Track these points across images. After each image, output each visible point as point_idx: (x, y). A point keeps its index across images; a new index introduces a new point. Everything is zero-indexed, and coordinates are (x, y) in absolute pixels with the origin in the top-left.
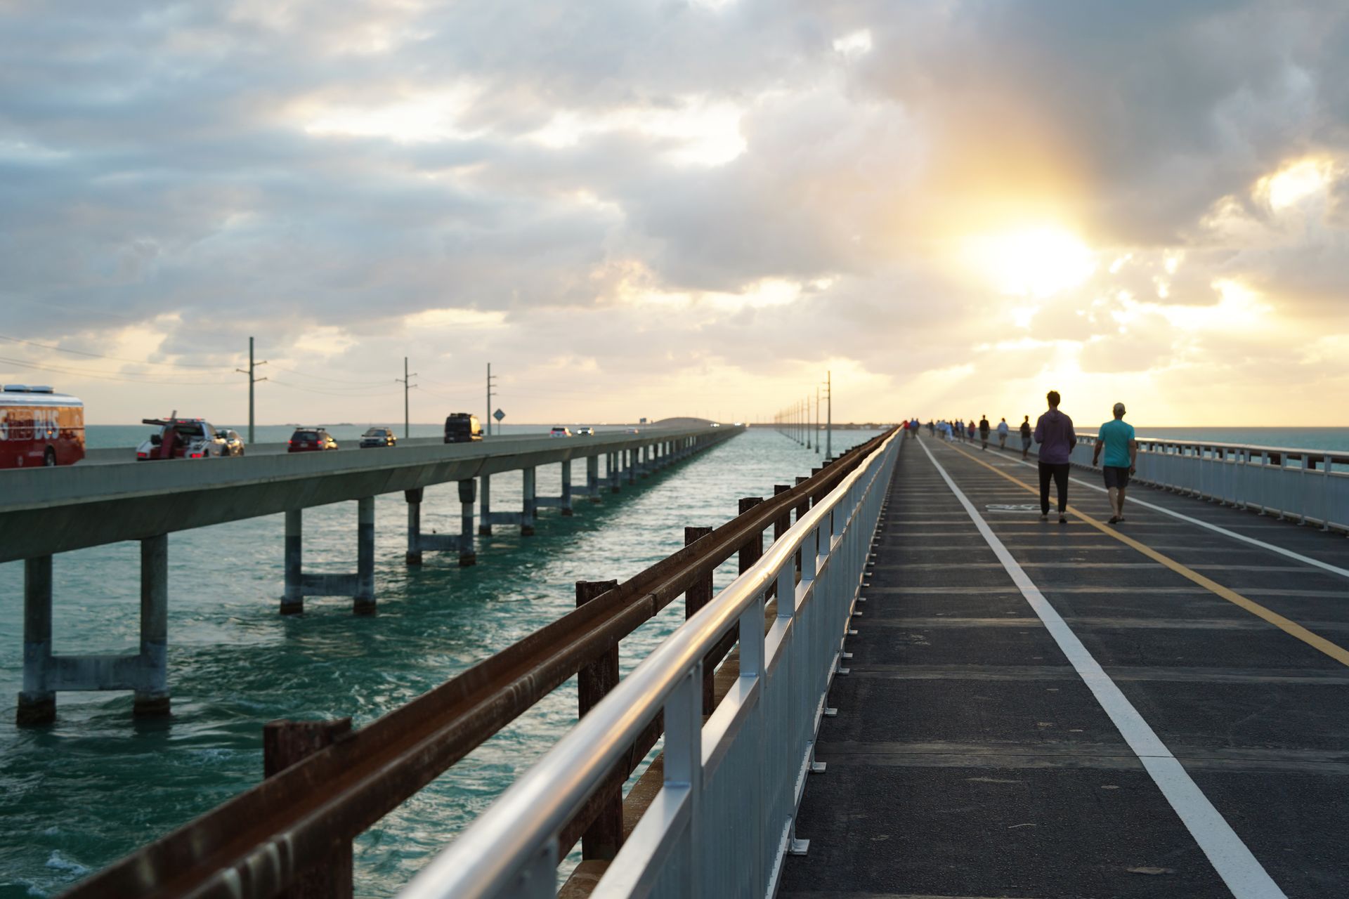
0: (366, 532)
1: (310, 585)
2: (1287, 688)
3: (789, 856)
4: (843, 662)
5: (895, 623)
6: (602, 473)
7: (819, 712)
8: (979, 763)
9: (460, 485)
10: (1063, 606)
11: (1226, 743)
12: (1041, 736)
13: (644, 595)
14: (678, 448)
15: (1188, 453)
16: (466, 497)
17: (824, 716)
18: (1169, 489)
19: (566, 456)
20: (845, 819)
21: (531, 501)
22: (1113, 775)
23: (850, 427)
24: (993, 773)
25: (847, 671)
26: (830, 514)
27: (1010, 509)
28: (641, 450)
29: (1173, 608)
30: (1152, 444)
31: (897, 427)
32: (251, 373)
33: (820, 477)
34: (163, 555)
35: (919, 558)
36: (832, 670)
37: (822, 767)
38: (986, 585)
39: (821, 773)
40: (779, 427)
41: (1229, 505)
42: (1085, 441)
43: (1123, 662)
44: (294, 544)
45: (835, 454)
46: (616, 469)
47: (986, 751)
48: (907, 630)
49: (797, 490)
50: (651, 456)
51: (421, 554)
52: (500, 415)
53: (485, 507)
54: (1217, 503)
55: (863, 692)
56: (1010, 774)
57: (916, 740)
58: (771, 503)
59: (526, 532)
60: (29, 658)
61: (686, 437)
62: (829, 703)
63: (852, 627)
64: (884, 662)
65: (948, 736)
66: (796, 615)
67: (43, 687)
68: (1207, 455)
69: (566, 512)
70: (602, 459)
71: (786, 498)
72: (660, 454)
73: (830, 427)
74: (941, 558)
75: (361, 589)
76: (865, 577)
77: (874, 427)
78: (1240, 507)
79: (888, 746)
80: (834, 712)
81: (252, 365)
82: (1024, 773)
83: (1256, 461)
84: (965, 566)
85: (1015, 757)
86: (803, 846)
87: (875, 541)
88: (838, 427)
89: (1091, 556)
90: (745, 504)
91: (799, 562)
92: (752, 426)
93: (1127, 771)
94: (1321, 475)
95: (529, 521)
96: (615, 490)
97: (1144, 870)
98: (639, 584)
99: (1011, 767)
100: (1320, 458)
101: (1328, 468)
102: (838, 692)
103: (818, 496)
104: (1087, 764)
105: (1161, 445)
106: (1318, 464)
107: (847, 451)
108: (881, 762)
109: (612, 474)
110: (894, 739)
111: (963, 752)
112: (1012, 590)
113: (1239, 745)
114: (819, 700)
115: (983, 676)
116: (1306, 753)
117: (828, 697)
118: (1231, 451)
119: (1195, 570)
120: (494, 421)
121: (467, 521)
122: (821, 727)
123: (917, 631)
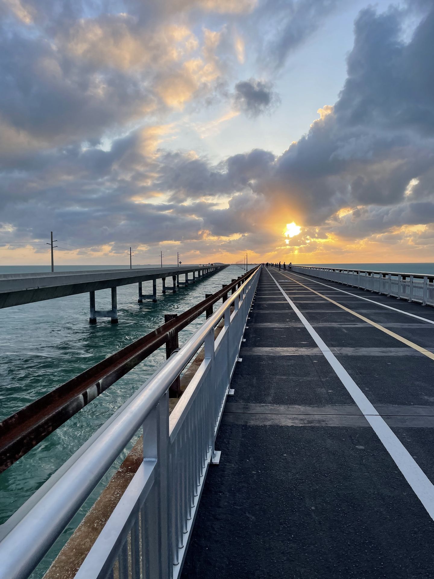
0: (154, 286)
1: (144, 297)
2: (332, 313)
3: (242, 342)
4: (251, 310)
5: (261, 303)
6: (201, 274)
7: (247, 318)
8: (276, 326)
9: (173, 277)
10: (292, 299)
11: (320, 322)
12: (287, 322)
13: (217, 296)
14: (216, 269)
15: (318, 269)
16: (174, 279)
17: (248, 319)
18: (314, 277)
19: (194, 270)
20: (252, 336)
21: (187, 280)
22: (299, 328)
23: (251, 264)
24: (278, 328)
25: (252, 311)
26: (249, 282)
27: (283, 281)
28: (209, 269)
29: (313, 299)
30: (311, 268)
31: (261, 264)
32: (131, 255)
33: (246, 275)
34: (116, 291)
35: (265, 290)
36: (249, 311)
37: (248, 327)
38: (278, 295)
39: (247, 329)
40: (237, 265)
41: (325, 280)
42: (299, 267)
43: (302, 309)
44: (140, 289)
45: (249, 270)
46: (204, 273)
47: (277, 325)
48: (263, 304)
49: (242, 278)
50: (211, 271)
51: (165, 290)
52: (180, 263)
53: (178, 281)
54: (323, 279)
55: (255, 315)
56: (281, 328)
57: (264, 323)
58: (237, 280)
59: (186, 286)
60: (91, 311)
61: (218, 267)
62: (249, 317)
63: (252, 303)
64: (259, 310)
65: (270, 322)
66: (243, 300)
67: (94, 316)
68: (321, 270)
69: (194, 282)
70: (201, 271)
71: (240, 279)
72: (213, 270)
73: (247, 265)
74: (270, 290)
75: (154, 298)
76: (255, 294)
77: (256, 264)
78: (327, 280)
79: (259, 324)
80: (249, 318)
81: (131, 253)
82: (284, 328)
83: (330, 271)
84: (274, 292)
85: (282, 325)
86: (245, 340)
87: (257, 287)
88: (249, 264)
89: (298, 290)
90: (233, 280)
91: (239, 297)
92: (231, 264)
93: (302, 327)
94: (342, 273)
95: (187, 284)
96: (204, 278)
97: (304, 343)
98: (217, 294)
99: (281, 327)
100: (342, 270)
101: (343, 272)
102: (250, 315)
103: (246, 279)
104: (295, 326)
105: (313, 268)
106: (342, 271)
107: (251, 270)
108: (258, 327)
109: (203, 275)
110: (261, 323)
111: (273, 325)
112: (283, 296)
113: (322, 323)
114: (244, 325)
115: (277, 312)
116: (334, 324)
117: (248, 315)
118: (326, 269)
119: (326, 297)
120: (179, 264)
121: (174, 284)
122: (247, 321)
123: (265, 304)
